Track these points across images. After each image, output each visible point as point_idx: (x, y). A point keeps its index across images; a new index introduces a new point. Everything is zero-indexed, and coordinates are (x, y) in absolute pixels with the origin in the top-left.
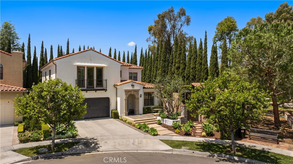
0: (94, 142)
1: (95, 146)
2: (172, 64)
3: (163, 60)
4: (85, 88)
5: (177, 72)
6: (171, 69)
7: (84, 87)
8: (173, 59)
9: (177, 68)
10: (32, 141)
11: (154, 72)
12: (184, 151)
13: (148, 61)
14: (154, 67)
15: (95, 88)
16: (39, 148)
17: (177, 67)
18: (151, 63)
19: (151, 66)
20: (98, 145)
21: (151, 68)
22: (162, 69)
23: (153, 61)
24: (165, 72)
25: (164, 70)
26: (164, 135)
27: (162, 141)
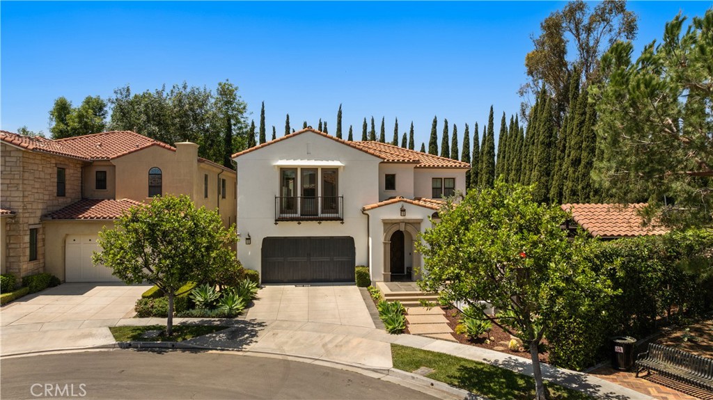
0: (252, 332)
1: (247, 338)
2: (563, 151)
3: (543, 143)
4: (298, 215)
5: (574, 172)
6: (561, 165)
7: (296, 213)
8: (565, 140)
9: (572, 164)
10: (155, 316)
11: (525, 174)
12: (413, 378)
13: (514, 146)
14: (525, 161)
15: (320, 215)
17: (572, 160)
18: (520, 152)
19: (519, 160)
20: (254, 339)
21: (521, 164)
22: (540, 167)
23: (526, 146)
24: (548, 175)
25: (546, 168)
26: (419, 335)
27: (393, 346)
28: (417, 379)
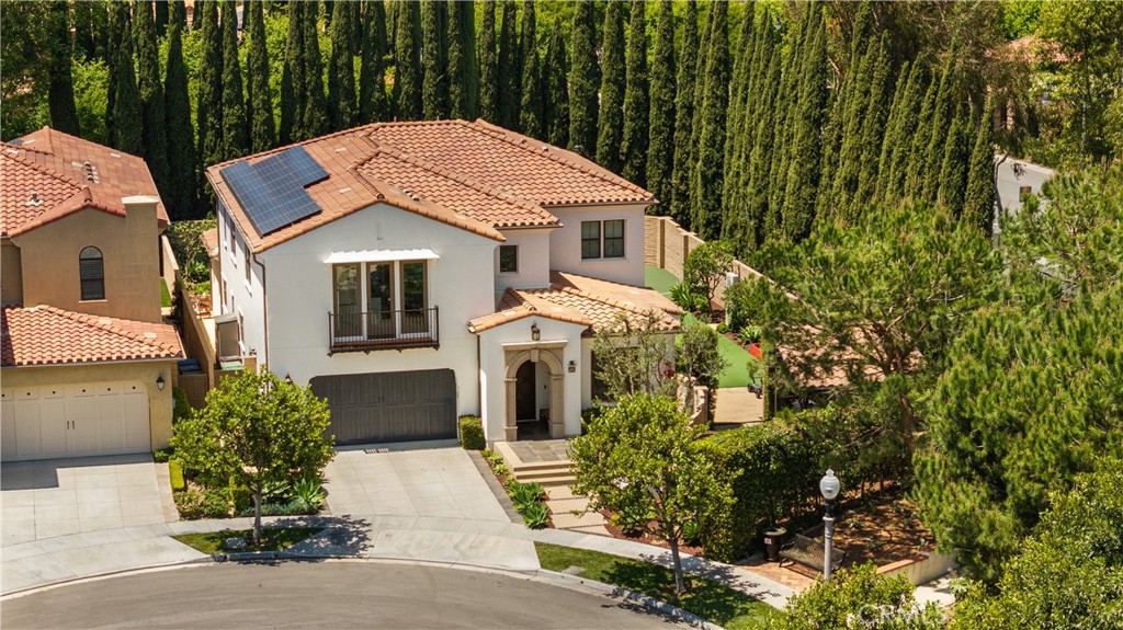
0: (358, 533)
1: (358, 542)
4: (364, 338)
7: (361, 335)
10: (208, 516)
15: (399, 335)
16: (227, 537)
20: (367, 542)
26: (567, 529)
27: (537, 544)
28: (567, 578)
